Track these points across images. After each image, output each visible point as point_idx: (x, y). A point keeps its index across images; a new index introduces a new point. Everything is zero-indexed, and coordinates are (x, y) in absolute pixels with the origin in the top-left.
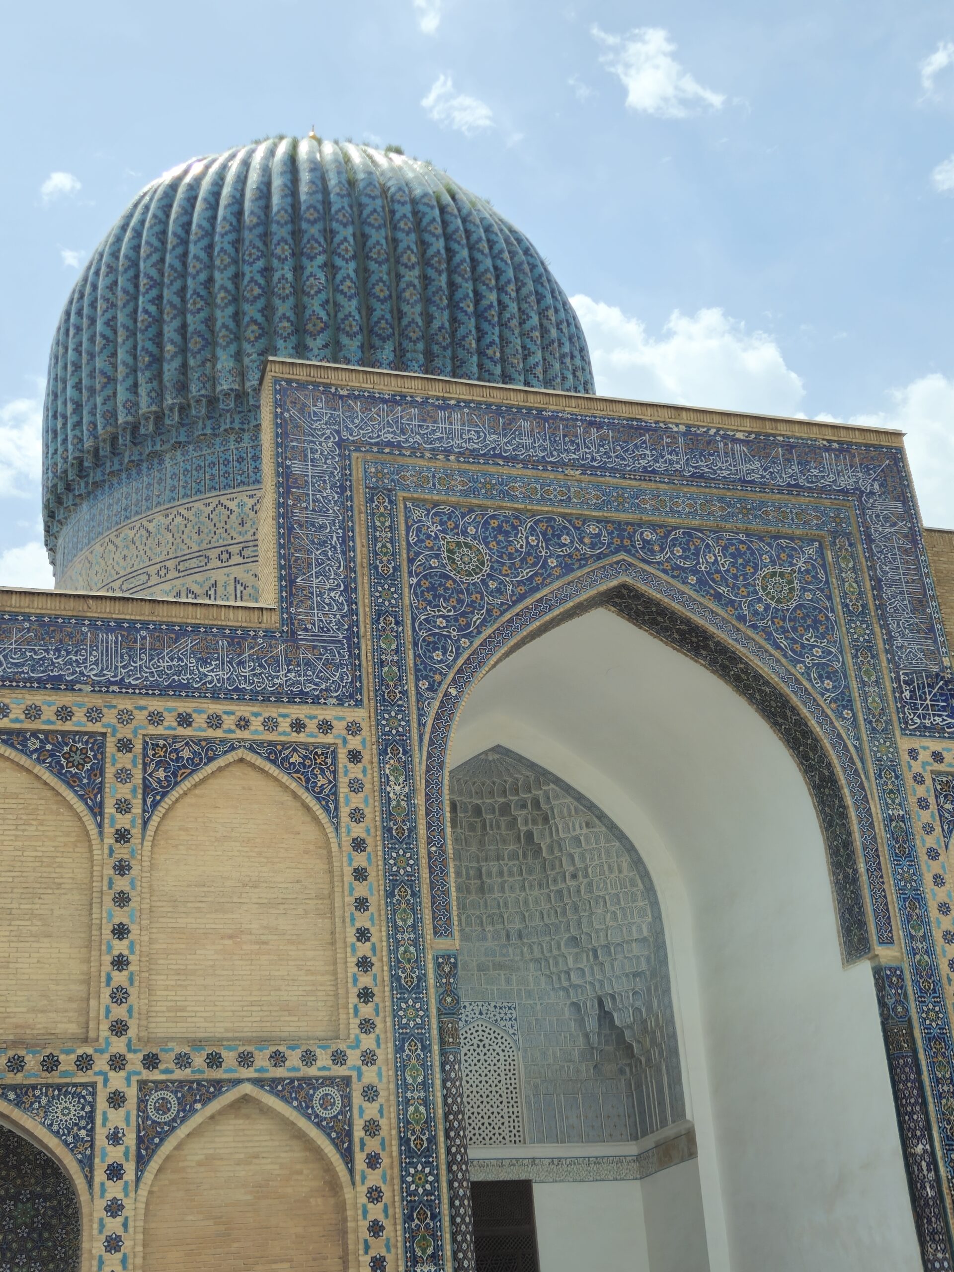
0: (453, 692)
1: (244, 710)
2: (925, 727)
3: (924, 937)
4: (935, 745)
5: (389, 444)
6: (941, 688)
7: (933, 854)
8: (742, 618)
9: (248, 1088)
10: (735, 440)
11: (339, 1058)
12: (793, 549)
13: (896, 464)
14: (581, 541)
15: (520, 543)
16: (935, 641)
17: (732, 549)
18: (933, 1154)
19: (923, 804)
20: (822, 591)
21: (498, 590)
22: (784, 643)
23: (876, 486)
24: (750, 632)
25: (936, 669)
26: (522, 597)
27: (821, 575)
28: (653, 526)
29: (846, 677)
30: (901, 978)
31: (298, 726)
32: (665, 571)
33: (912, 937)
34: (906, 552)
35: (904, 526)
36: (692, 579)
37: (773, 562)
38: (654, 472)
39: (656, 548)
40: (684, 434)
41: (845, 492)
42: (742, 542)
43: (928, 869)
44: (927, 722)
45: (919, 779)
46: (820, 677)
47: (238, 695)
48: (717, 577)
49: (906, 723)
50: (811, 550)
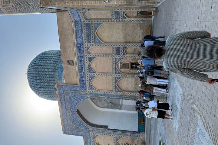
0: (88, 126)
1: (91, 140)
3: (104, 95)
4: (87, 89)
5: (68, 127)
6: (81, 87)
8: (78, 103)
9: (117, 143)
10: (61, 100)
12: (70, 97)
14: (73, 115)
15: (75, 119)
16: (77, 86)
17: (71, 103)
19: (93, 91)
20: (74, 96)
22: (79, 100)
23: (62, 88)
26: (79, 120)
28: (71, 109)
30: (108, 98)
31: (92, 137)
32: (75, 109)
37: (72, 99)
40: (61, 104)
41: (63, 91)
43: (98, 93)
46: (82, 98)
48: (74, 105)
49: (85, 91)
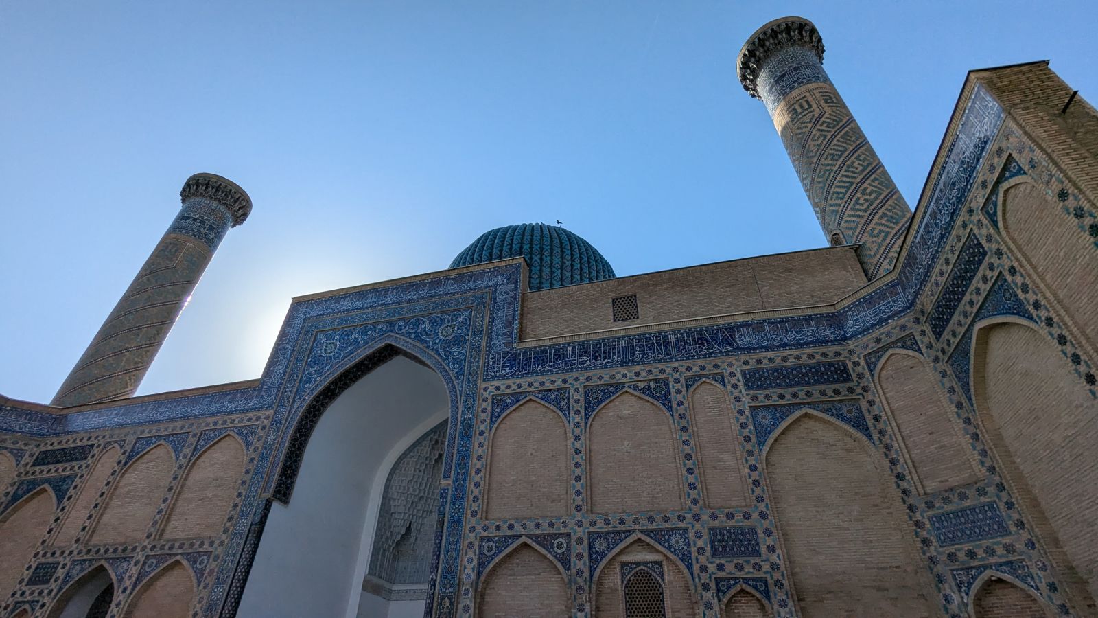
0: (307, 398)
1: (234, 417)
2: (496, 376)
3: (464, 473)
5: (321, 315)
6: (509, 357)
7: (482, 433)
8: (428, 347)
9: (179, 557)
10: (449, 279)
11: (211, 544)
12: (460, 314)
13: (517, 269)
14: (375, 332)
15: (352, 338)
16: (512, 338)
17: (433, 321)
18: (436, 580)
19: (484, 411)
20: (466, 328)
21: (338, 357)
22: (442, 353)
23: (505, 281)
24: (430, 352)
25: (508, 350)
26: (346, 357)
27: (468, 322)
28: (404, 319)
29: (465, 361)
30: (447, 494)
31: (250, 419)
32: (403, 336)
33: (458, 474)
34: (510, 304)
35: (512, 294)
36: (413, 336)
37: (449, 322)
38: (413, 299)
39: (403, 327)
40: (430, 283)
41: (490, 287)
42: (439, 317)
43: (477, 439)
44: (498, 374)
45: (485, 400)
46: (454, 364)
47: (236, 411)
48: (423, 333)
49: (487, 376)
50: (466, 313)
